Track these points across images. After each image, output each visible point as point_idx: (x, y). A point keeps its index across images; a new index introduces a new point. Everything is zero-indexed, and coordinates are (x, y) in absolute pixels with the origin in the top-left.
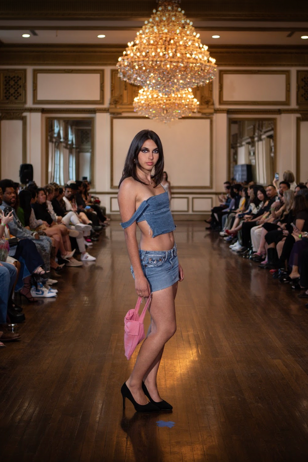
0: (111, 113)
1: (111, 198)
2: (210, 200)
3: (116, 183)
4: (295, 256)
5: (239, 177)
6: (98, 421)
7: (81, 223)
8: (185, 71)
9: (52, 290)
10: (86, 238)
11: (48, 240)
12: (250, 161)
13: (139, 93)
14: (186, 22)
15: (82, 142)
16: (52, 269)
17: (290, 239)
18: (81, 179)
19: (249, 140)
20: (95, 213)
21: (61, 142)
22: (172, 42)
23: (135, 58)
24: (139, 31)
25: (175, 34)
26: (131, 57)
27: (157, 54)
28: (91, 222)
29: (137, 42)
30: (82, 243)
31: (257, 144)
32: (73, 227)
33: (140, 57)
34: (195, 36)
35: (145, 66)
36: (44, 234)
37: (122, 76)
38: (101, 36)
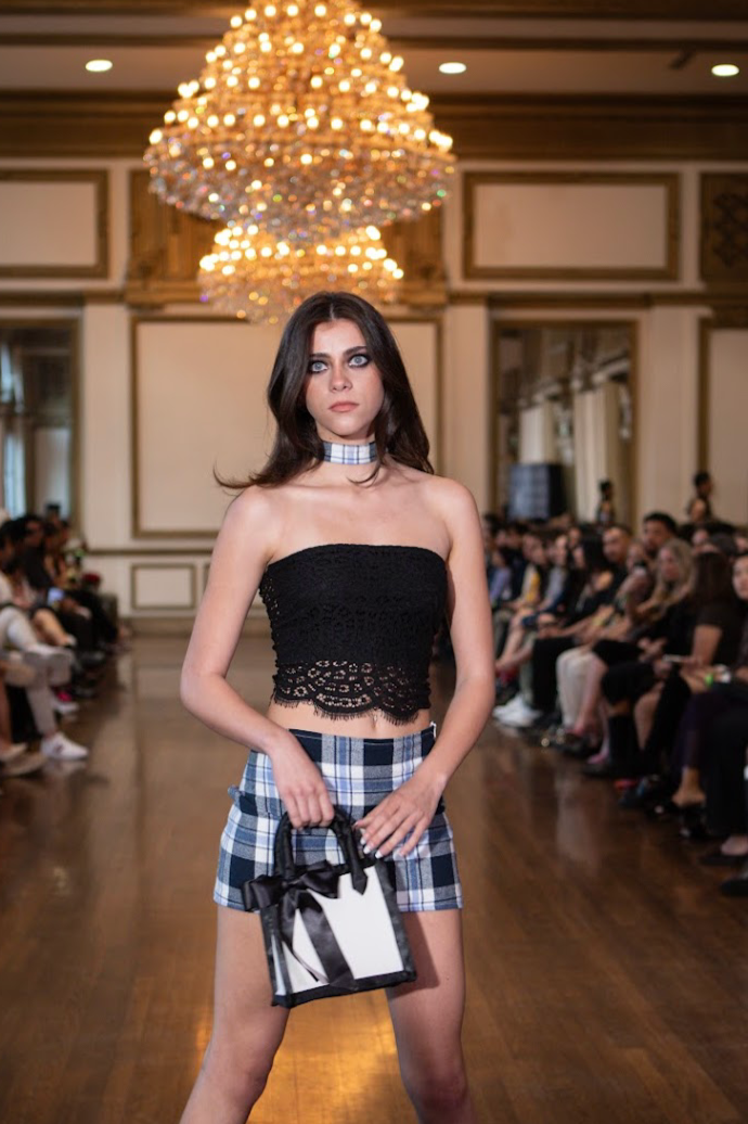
0: (134, 306)
1: (134, 568)
3: (150, 522)
5: (525, 501)
7: (41, 643)
8: (356, 174)
10: (57, 691)
12: (558, 451)
13: (213, 243)
14: (358, 21)
15: (44, 396)
17: (676, 685)
18: (41, 510)
19: (555, 389)
20: (84, 612)
22: (316, 82)
23: (203, 135)
24: (212, 48)
25: (326, 58)
26: (190, 130)
27: (271, 122)
28: (70, 640)
29: (210, 83)
30: (45, 705)
31: (577, 400)
32: (15, 657)
33: (217, 130)
34: (386, 66)
35: (233, 157)
37: (161, 190)
38: (99, 66)
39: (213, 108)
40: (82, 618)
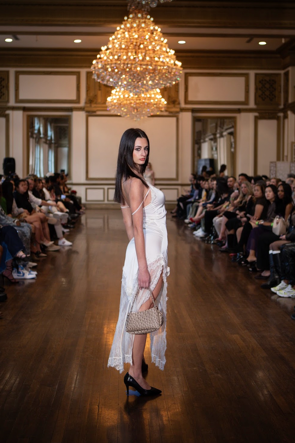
0: (87, 112)
1: (86, 189)
2: (176, 191)
3: (91, 175)
4: (252, 241)
6: (73, 391)
7: (58, 211)
8: (153, 73)
9: (32, 272)
11: (28, 227)
12: (213, 155)
13: (111, 93)
14: (154, 28)
15: (60, 138)
16: (32, 253)
18: (59, 172)
19: (212, 137)
20: (72, 202)
21: (41, 138)
22: (142, 46)
23: (108, 61)
24: (111, 36)
25: (145, 39)
26: (104, 60)
27: (128, 58)
28: (67, 210)
29: (110, 46)
30: (60, 230)
31: (218, 140)
32: (51, 215)
33: (112, 60)
34: (162, 42)
35: (117, 68)
36: (25, 221)
37: (96, 78)
38: (78, 41)
39: (112, 54)
40: (71, 203)
